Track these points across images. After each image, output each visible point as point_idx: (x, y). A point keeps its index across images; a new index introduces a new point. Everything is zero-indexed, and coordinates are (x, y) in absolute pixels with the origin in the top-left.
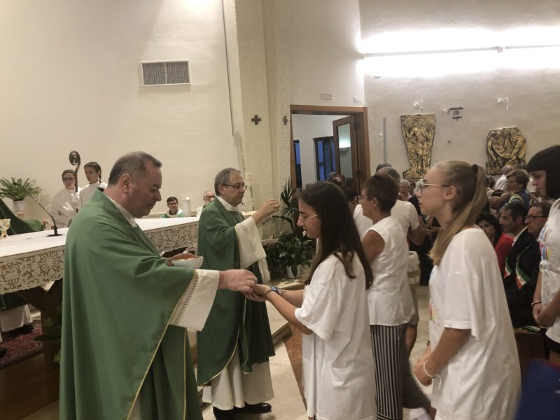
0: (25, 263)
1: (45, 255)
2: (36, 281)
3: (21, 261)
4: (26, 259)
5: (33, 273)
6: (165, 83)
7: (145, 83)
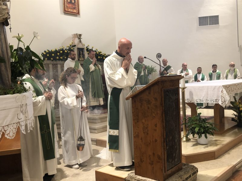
6: (208, 25)
7: (200, 25)
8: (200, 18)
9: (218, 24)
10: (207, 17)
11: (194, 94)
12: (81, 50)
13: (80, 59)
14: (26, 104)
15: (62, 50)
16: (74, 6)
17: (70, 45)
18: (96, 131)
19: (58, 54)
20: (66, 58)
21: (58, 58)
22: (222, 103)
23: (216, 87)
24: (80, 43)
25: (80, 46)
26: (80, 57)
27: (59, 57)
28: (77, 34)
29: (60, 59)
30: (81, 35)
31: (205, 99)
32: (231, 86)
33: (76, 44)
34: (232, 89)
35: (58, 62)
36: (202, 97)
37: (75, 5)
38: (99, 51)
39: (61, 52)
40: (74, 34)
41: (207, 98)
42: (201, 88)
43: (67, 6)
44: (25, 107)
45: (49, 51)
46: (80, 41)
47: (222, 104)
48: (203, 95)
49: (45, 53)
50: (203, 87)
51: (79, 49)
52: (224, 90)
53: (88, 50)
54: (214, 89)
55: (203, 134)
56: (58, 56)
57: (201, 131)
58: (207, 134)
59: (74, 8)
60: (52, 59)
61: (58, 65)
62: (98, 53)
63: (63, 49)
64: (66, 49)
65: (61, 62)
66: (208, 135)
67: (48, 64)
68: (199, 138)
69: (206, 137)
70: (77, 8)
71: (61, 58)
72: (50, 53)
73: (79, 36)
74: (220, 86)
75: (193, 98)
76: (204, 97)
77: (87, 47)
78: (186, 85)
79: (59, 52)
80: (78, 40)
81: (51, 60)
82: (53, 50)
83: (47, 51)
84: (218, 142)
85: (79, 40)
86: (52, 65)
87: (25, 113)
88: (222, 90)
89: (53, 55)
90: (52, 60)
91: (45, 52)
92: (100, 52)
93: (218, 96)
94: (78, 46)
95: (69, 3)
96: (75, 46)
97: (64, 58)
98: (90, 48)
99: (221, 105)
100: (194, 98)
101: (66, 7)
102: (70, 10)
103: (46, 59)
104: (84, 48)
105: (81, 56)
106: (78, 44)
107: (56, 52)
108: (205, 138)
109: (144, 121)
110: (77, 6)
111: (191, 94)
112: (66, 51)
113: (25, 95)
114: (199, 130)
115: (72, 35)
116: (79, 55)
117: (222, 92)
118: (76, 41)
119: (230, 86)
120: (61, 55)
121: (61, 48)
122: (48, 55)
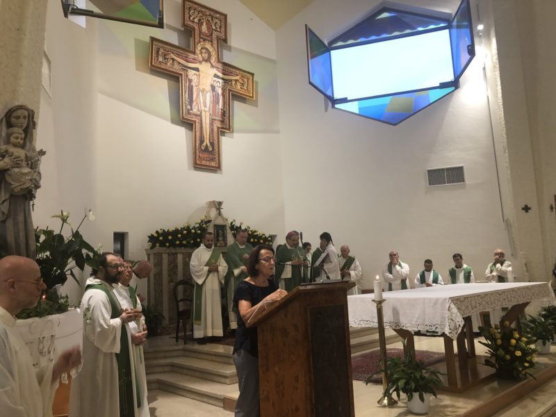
6: (445, 183)
7: (430, 184)
8: (429, 171)
9: (464, 181)
10: (443, 170)
11: (400, 313)
12: (220, 229)
13: (218, 245)
14: (52, 336)
15: (188, 229)
16: (211, 156)
17: (202, 221)
18: (227, 381)
19: (180, 236)
20: (192, 242)
21: (178, 242)
22: (450, 331)
23: (437, 300)
24: (219, 217)
25: (219, 222)
27: (181, 242)
28: (214, 202)
29: (181, 245)
30: (220, 203)
31: (420, 321)
32: (469, 299)
33: (212, 219)
34: (473, 303)
35: (178, 250)
36: (415, 320)
37: (213, 154)
38: (252, 228)
39: (185, 232)
40: (210, 202)
41: (424, 320)
42: (412, 303)
43: (199, 157)
44: (50, 342)
45: (164, 230)
46: (220, 214)
47: (450, 333)
48: (417, 316)
49: (156, 235)
50: (415, 299)
51: (216, 226)
52: (452, 306)
53: (232, 227)
54: (435, 304)
55: (415, 392)
56: (179, 239)
57: (411, 388)
58: (424, 393)
59: (212, 160)
60: (167, 244)
61: (178, 255)
62: (250, 232)
63: (188, 227)
64: (194, 228)
65: (183, 250)
66: (425, 396)
67: (161, 254)
68: (409, 400)
69: (422, 399)
70: (217, 158)
71: (184, 242)
72: (165, 234)
73: (218, 206)
74: (446, 299)
75: (399, 320)
76: (418, 319)
77: (232, 223)
78: (386, 295)
79: (182, 233)
80: (215, 212)
81: (165, 246)
82: (172, 229)
83: (160, 231)
84: (449, 409)
85: (218, 211)
86: (167, 255)
87: (49, 352)
88: (449, 307)
89: (170, 237)
90: (169, 247)
91: (157, 232)
92: (255, 232)
93: (443, 318)
94: (216, 221)
95: (203, 151)
96: (210, 221)
97: (188, 243)
98: (237, 224)
99: (448, 335)
100: (401, 320)
101: (197, 157)
102: (204, 163)
103: (158, 245)
104: (225, 226)
105: (221, 238)
106: (216, 218)
107: (177, 231)
108: (421, 402)
109: (277, 369)
110: (217, 155)
111: (395, 312)
112: (193, 231)
113: (50, 321)
114: (406, 384)
115: (207, 203)
117: (449, 310)
118: (213, 213)
119: (466, 297)
120: (184, 237)
121: (186, 225)
122: (161, 238)
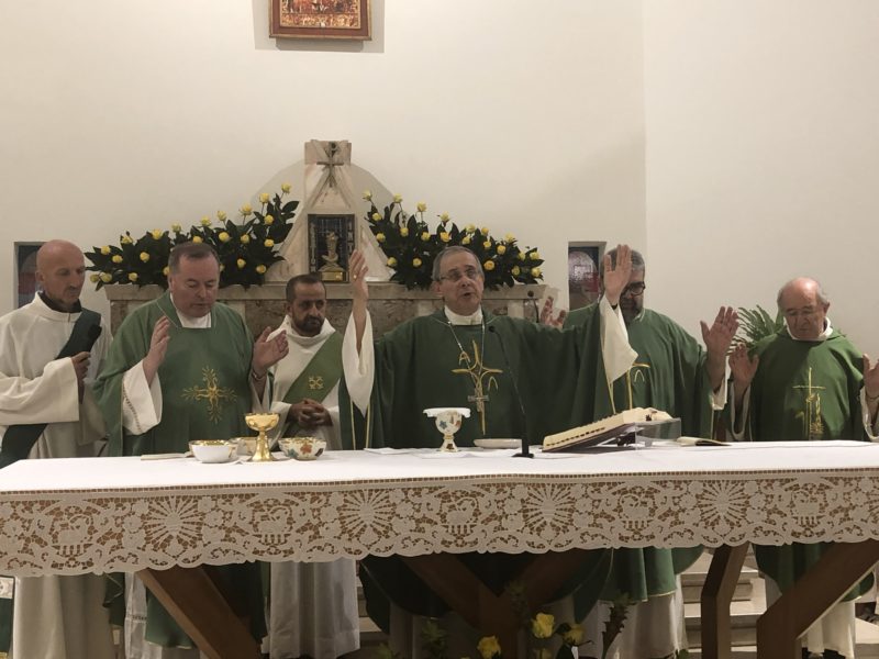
0: (306, 505)
1: (358, 495)
2: (330, 549)
3: (296, 500)
4: (309, 497)
5: (322, 530)
24: (330, 191)
25: (332, 205)
26: (321, 263)
28: (312, 141)
43: (291, 5)
46: (333, 181)
59: (339, 9)
60: (134, 276)
80: (322, 173)
85: (329, 172)
89: (144, 256)
94: (318, 204)
96: (293, 205)
101: (282, 7)
102: (307, 21)
104: (351, 216)
105: (331, 258)
106: (317, 195)
116: (318, 252)
122: (117, 259)
